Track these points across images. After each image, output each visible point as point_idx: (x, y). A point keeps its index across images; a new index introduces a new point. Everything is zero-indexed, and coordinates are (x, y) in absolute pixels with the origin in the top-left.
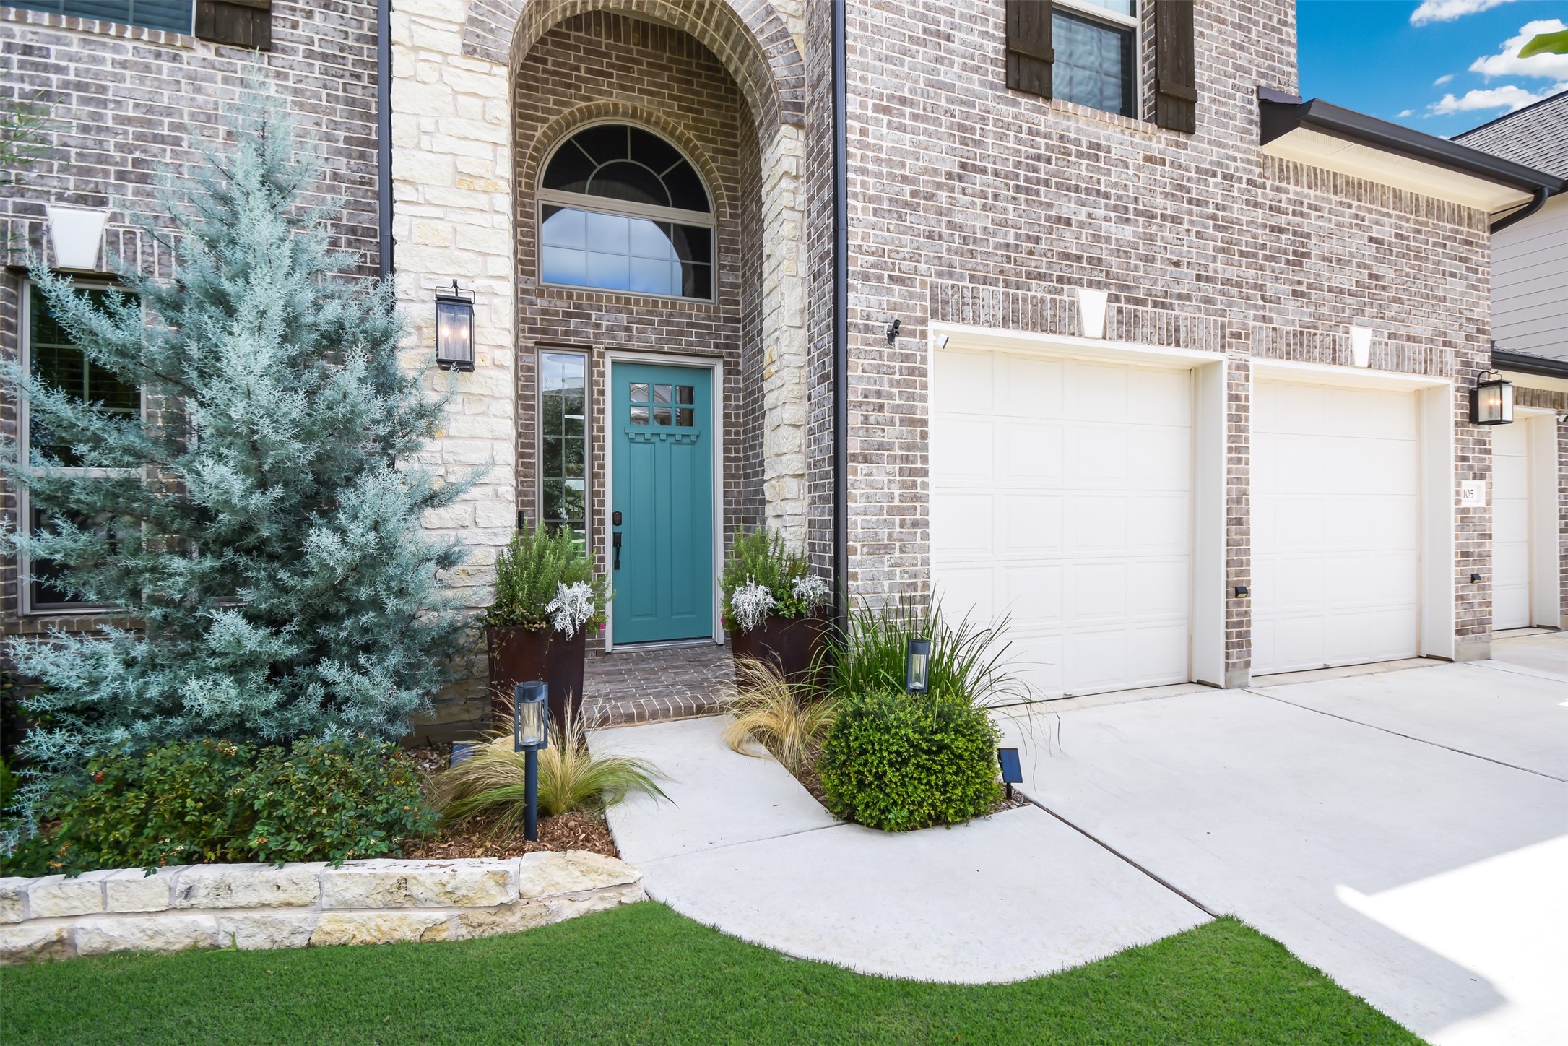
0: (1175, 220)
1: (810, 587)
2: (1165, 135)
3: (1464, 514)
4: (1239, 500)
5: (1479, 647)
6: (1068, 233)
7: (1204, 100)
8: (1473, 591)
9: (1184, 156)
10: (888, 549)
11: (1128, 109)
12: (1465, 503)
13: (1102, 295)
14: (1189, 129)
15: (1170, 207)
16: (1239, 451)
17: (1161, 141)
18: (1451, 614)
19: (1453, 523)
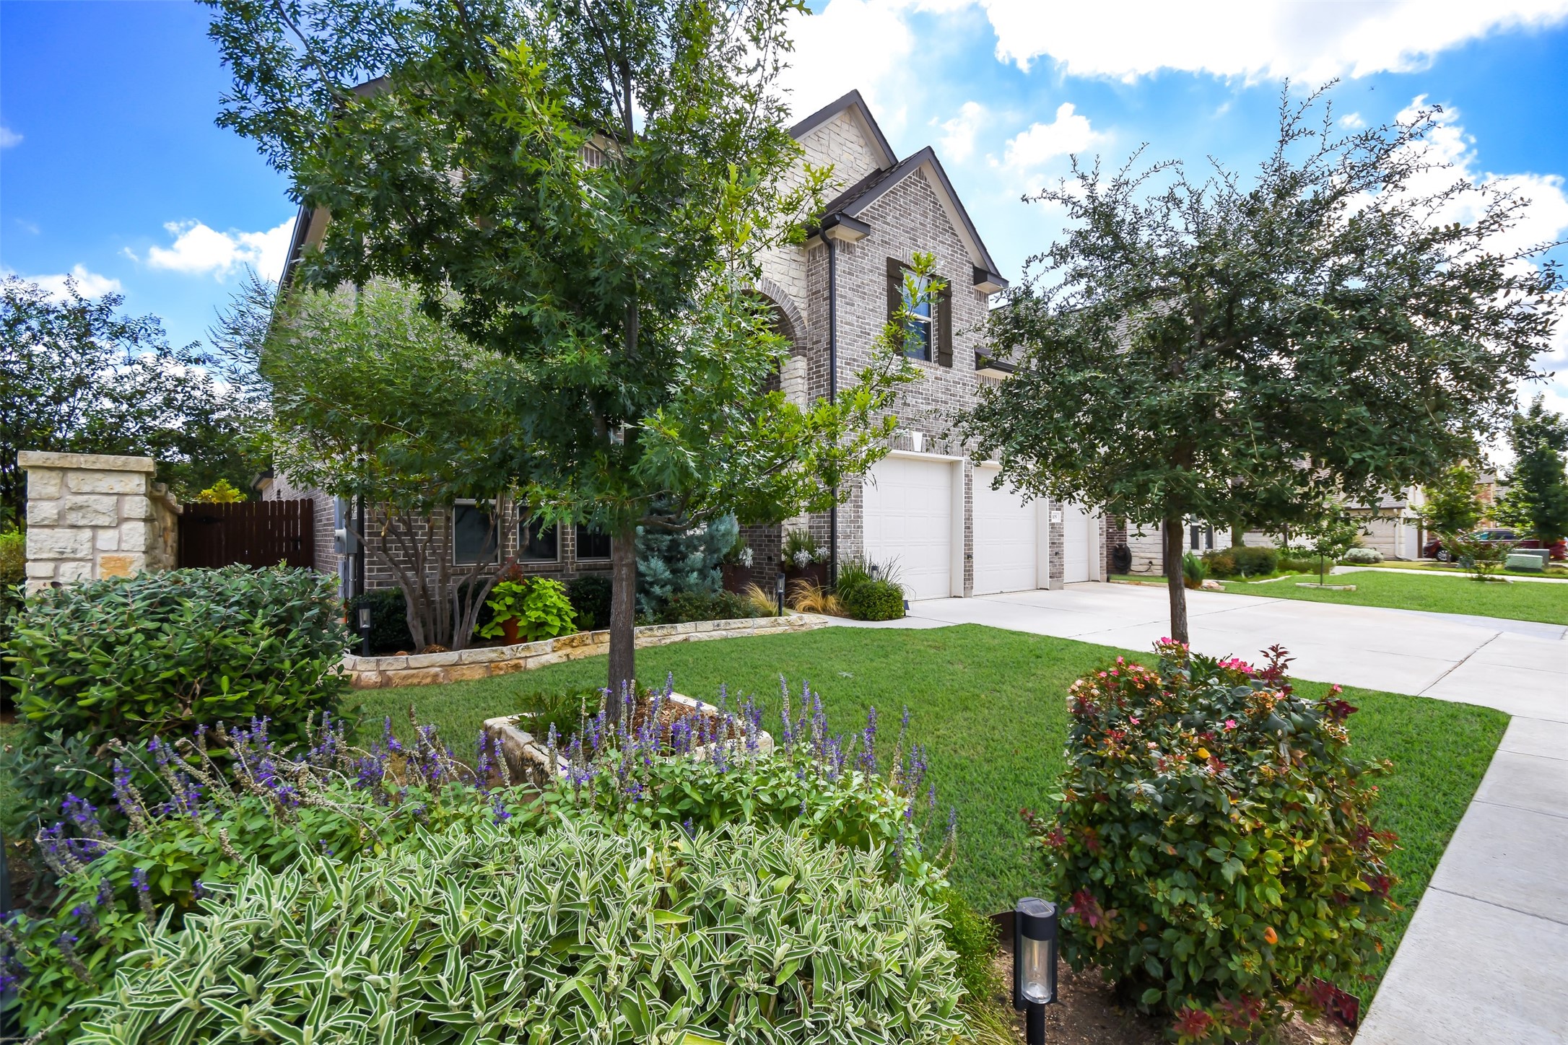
0: (946, 403)
1: (823, 551)
2: (942, 368)
3: (1053, 526)
4: (969, 519)
5: (1058, 584)
6: (909, 409)
7: (956, 352)
8: (1056, 559)
9: (948, 377)
10: (849, 537)
11: (928, 358)
12: (1053, 521)
13: (921, 434)
14: (950, 366)
15: (944, 397)
16: (969, 498)
17: (941, 371)
18: (1047, 569)
19: (1048, 529)
